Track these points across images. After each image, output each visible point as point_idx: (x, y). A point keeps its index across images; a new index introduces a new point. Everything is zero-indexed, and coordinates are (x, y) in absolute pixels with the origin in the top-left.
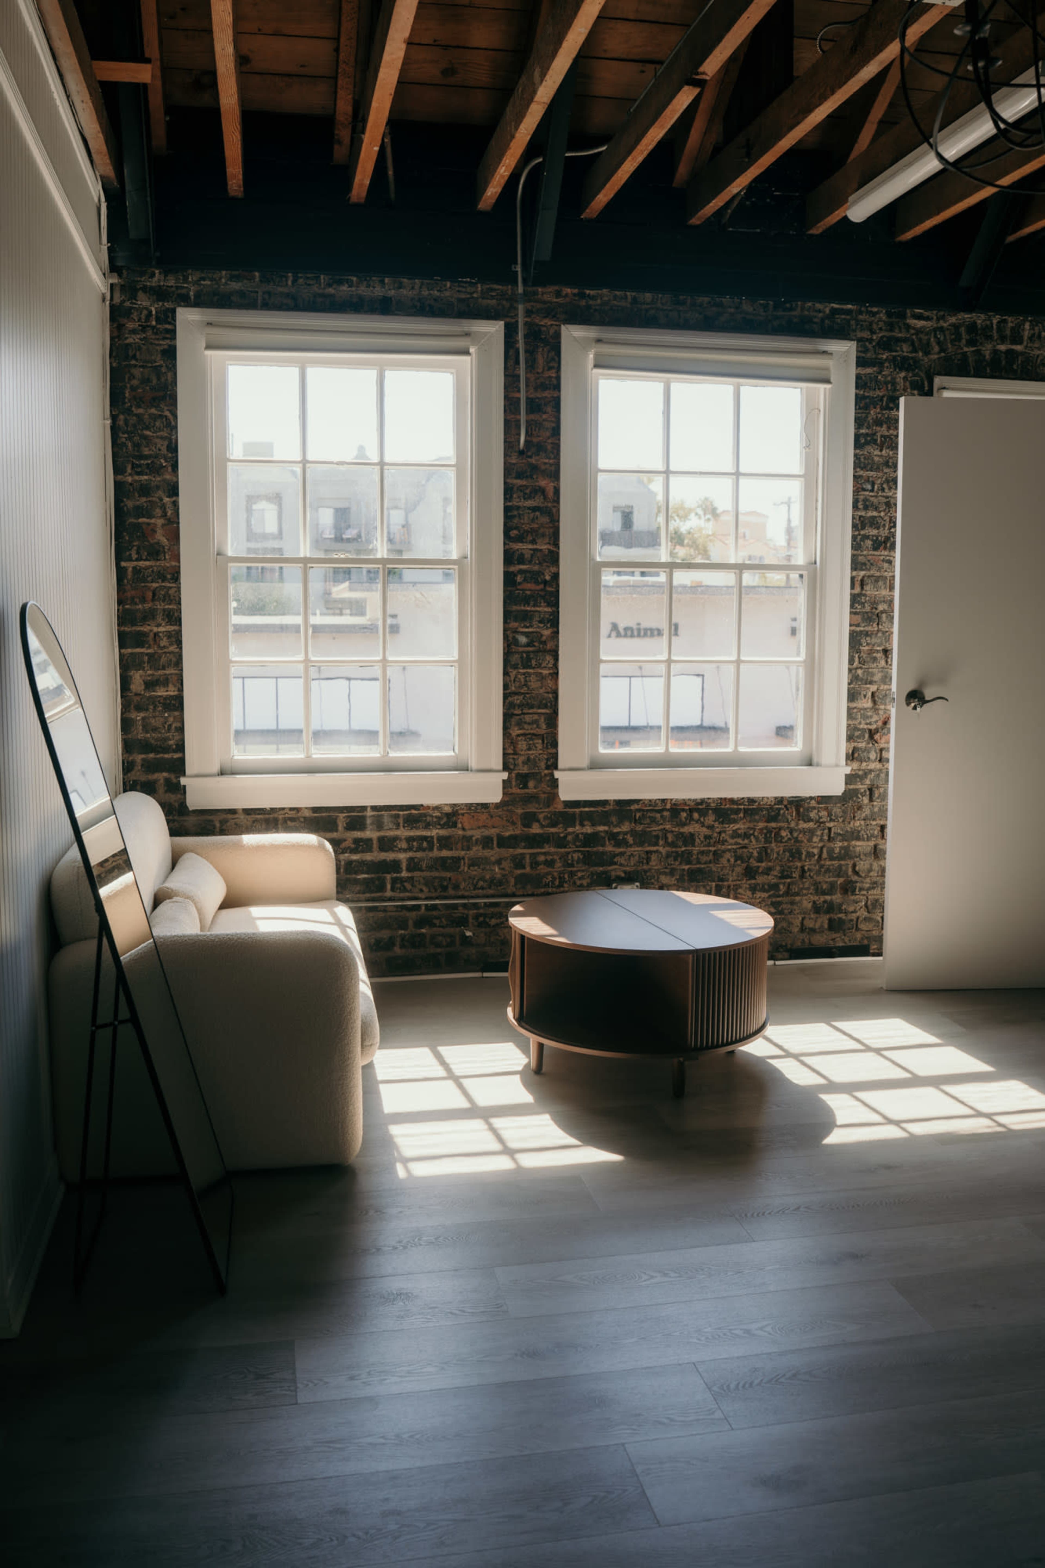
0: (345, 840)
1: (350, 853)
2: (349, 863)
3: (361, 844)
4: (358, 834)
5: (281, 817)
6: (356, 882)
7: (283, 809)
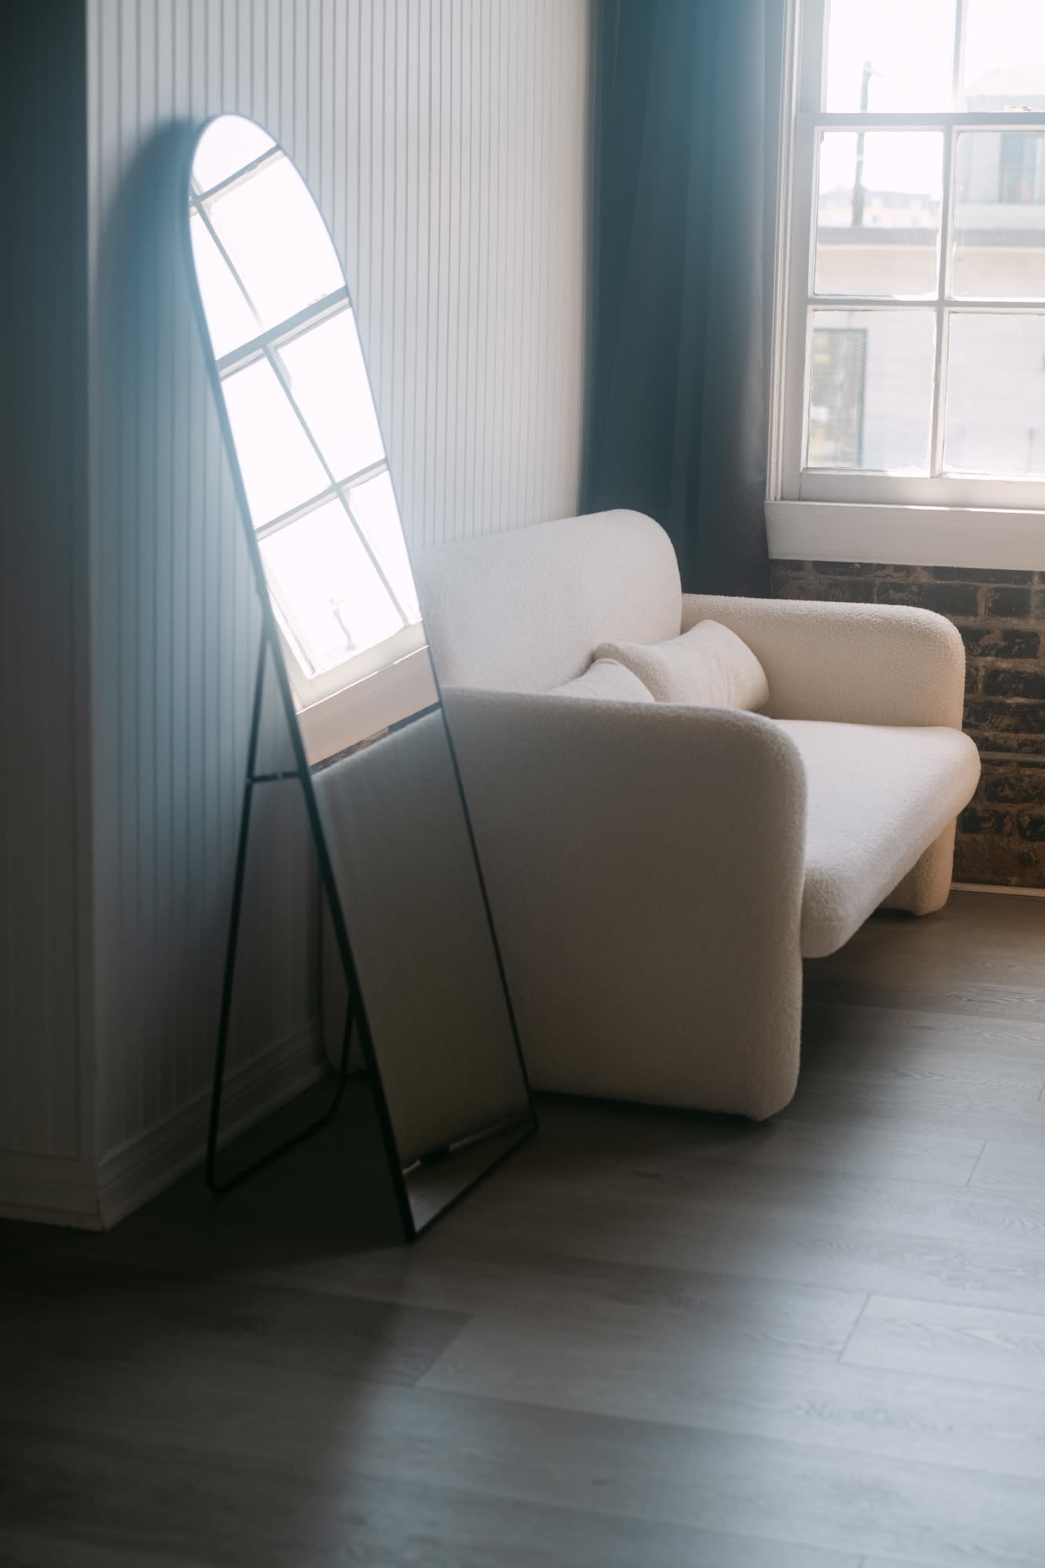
0: (989, 632)
1: (997, 655)
2: (993, 674)
3: (1018, 641)
4: (1014, 623)
5: (878, 581)
6: (1004, 709)
7: (883, 567)
